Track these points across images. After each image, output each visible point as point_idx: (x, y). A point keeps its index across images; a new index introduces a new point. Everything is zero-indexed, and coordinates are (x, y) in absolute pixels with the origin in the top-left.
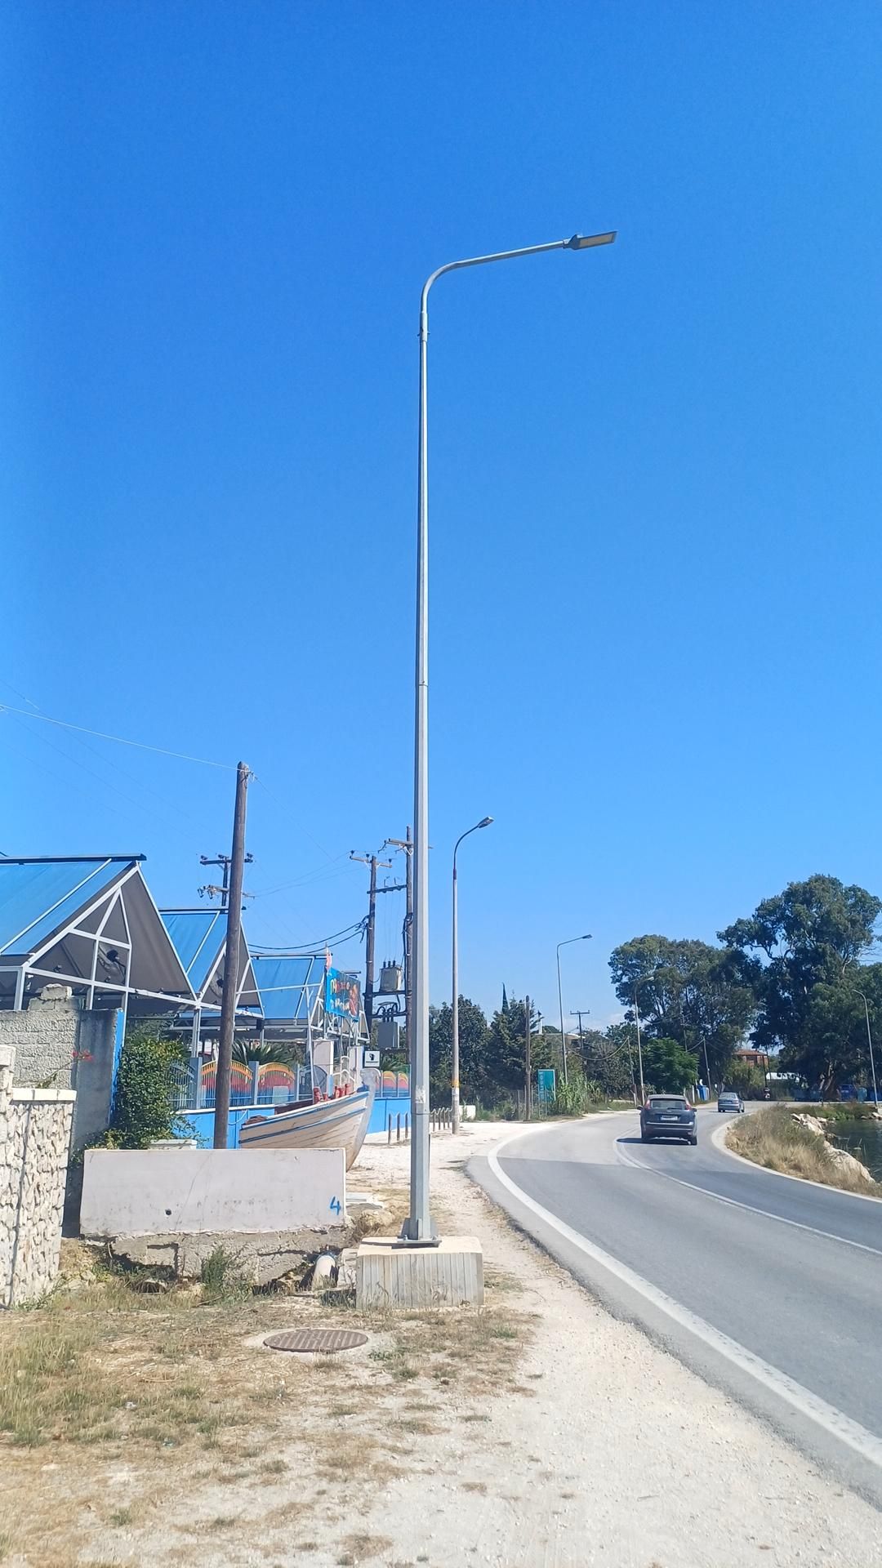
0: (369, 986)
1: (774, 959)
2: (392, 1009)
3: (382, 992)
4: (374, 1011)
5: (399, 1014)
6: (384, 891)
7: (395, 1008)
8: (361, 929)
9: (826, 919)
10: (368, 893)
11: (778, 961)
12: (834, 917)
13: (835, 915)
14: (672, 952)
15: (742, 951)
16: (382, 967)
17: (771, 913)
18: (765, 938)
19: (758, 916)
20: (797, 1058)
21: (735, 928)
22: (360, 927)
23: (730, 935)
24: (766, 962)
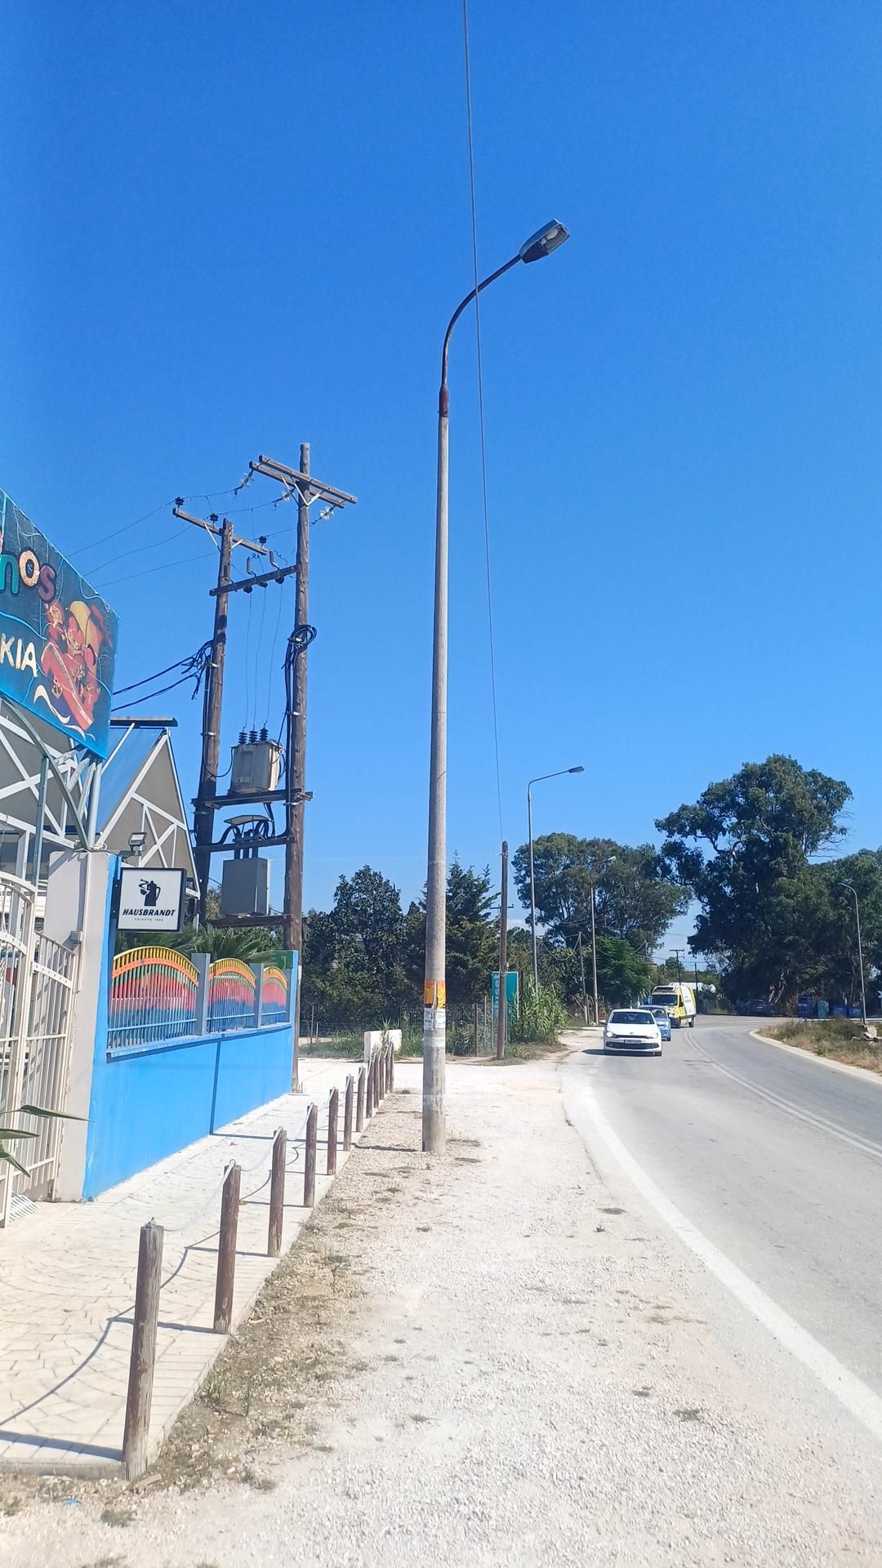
0: (207, 786)
1: (719, 852)
2: (256, 831)
3: (234, 797)
4: (216, 838)
5: (272, 841)
6: (246, 586)
7: (261, 829)
8: (194, 670)
9: (788, 805)
10: (211, 593)
11: (724, 855)
12: (799, 803)
13: (800, 803)
14: (582, 851)
15: (682, 843)
16: (236, 743)
17: (720, 798)
18: (711, 828)
19: (704, 802)
20: (746, 966)
21: (678, 815)
22: (192, 665)
23: (671, 824)
24: (709, 855)
